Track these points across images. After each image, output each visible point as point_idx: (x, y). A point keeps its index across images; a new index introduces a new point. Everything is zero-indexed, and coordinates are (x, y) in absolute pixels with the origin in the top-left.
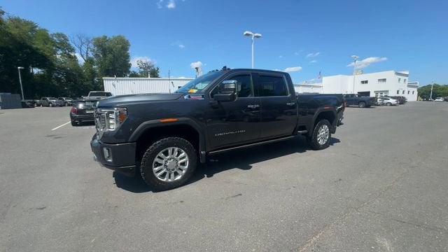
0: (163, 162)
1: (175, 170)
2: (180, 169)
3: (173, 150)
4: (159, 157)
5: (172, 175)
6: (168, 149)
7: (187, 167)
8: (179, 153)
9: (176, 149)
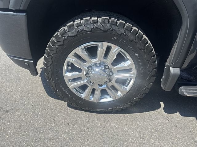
0: (84, 67)
1: (104, 87)
2: (113, 88)
3: (109, 49)
4: (77, 56)
5: (98, 93)
6: (99, 43)
7: (128, 88)
8: (120, 58)
9: (115, 49)
